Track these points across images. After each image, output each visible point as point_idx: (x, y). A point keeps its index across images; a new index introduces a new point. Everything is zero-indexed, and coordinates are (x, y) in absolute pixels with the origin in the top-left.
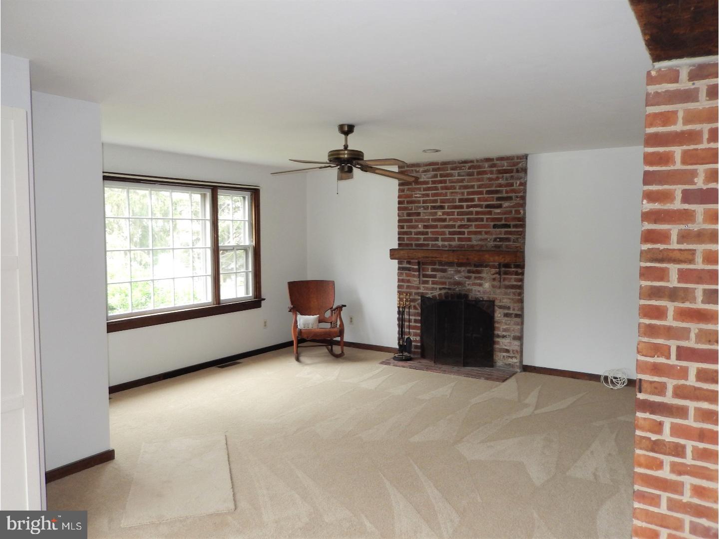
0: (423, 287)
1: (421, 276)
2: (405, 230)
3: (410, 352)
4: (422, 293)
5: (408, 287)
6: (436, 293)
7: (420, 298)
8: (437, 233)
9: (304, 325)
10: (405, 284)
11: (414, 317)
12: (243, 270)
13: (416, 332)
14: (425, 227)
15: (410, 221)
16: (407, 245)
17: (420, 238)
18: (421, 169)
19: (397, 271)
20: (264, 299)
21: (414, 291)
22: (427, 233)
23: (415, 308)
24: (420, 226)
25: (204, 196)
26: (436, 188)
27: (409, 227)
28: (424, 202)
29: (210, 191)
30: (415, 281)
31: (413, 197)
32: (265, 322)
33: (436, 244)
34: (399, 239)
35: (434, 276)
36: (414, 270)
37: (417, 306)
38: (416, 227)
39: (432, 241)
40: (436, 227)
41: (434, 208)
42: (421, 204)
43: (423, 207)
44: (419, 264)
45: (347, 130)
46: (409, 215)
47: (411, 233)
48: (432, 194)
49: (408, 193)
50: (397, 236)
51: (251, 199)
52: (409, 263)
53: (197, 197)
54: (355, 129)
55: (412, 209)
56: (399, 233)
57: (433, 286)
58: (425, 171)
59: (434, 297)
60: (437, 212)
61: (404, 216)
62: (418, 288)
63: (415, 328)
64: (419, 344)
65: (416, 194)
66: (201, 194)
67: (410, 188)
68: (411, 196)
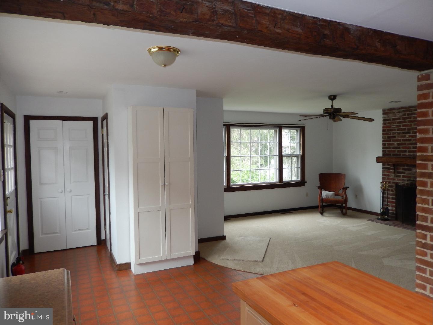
0: (398, 179)
1: (396, 173)
2: (386, 146)
3: (388, 216)
4: (397, 182)
5: (388, 179)
6: (405, 183)
7: (395, 185)
8: (406, 148)
9: (326, 196)
10: (387, 177)
11: (391, 196)
12: (296, 166)
13: (392, 205)
14: (398, 144)
15: (390, 141)
16: (388, 155)
17: (396, 151)
18: (396, 111)
19: (382, 169)
20: (306, 182)
21: (391, 181)
22: (399, 148)
23: (392, 191)
24: (395, 144)
25: (276, 131)
26: (405, 122)
27: (389, 144)
28: (398, 130)
29: (279, 128)
30: (392, 175)
31: (391, 128)
32: (307, 194)
33: (405, 154)
34: (383, 151)
35: (404, 173)
36: (391, 169)
37: (393, 189)
38: (393, 144)
39: (402, 152)
40: (405, 144)
41: (403, 133)
42: (396, 131)
43: (397, 133)
44: (394, 165)
45: (333, 98)
46: (389, 137)
47: (390, 148)
48: (403, 125)
49: (388, 125)
50: (382, 150)
51: (300, 131)
52: (388, 165)
53: (272, 131)
54: (337, 97)
55: (390, 134)
56: (383, 148)
57: (403, 178)
58: (398, 112)
59: (404, 185)
60: (405, 135)
61: (386, 138)
62: (394, 179)
63: (392, 202)
64: (394, 212)
65: (393, 125)
66: (275, 130)
67: (390, 122)
68: (390, 127)
